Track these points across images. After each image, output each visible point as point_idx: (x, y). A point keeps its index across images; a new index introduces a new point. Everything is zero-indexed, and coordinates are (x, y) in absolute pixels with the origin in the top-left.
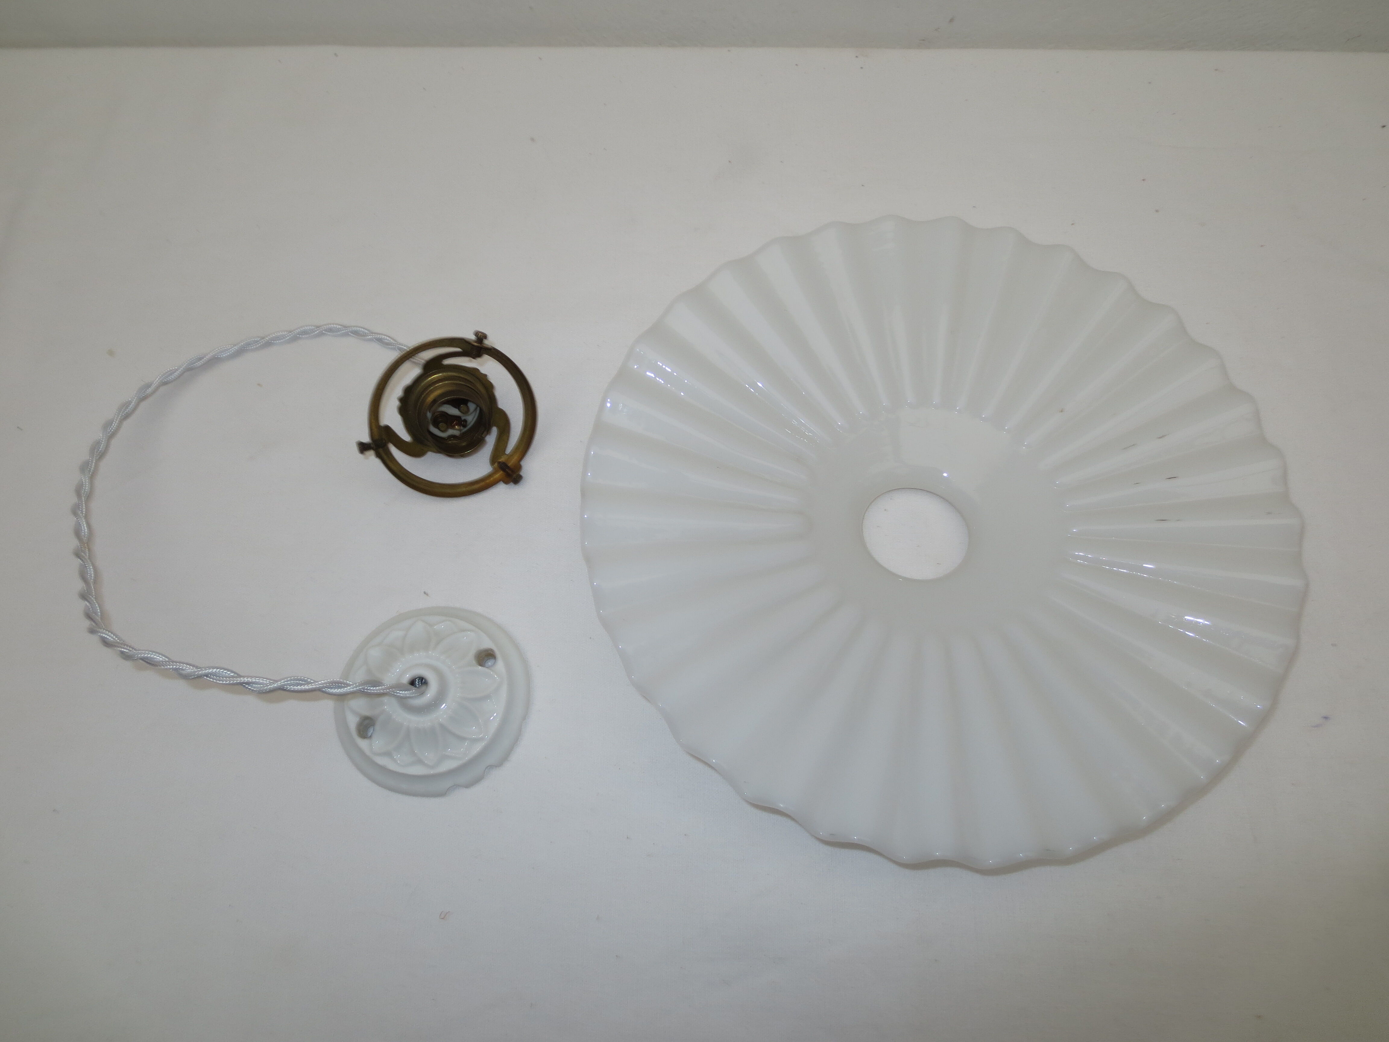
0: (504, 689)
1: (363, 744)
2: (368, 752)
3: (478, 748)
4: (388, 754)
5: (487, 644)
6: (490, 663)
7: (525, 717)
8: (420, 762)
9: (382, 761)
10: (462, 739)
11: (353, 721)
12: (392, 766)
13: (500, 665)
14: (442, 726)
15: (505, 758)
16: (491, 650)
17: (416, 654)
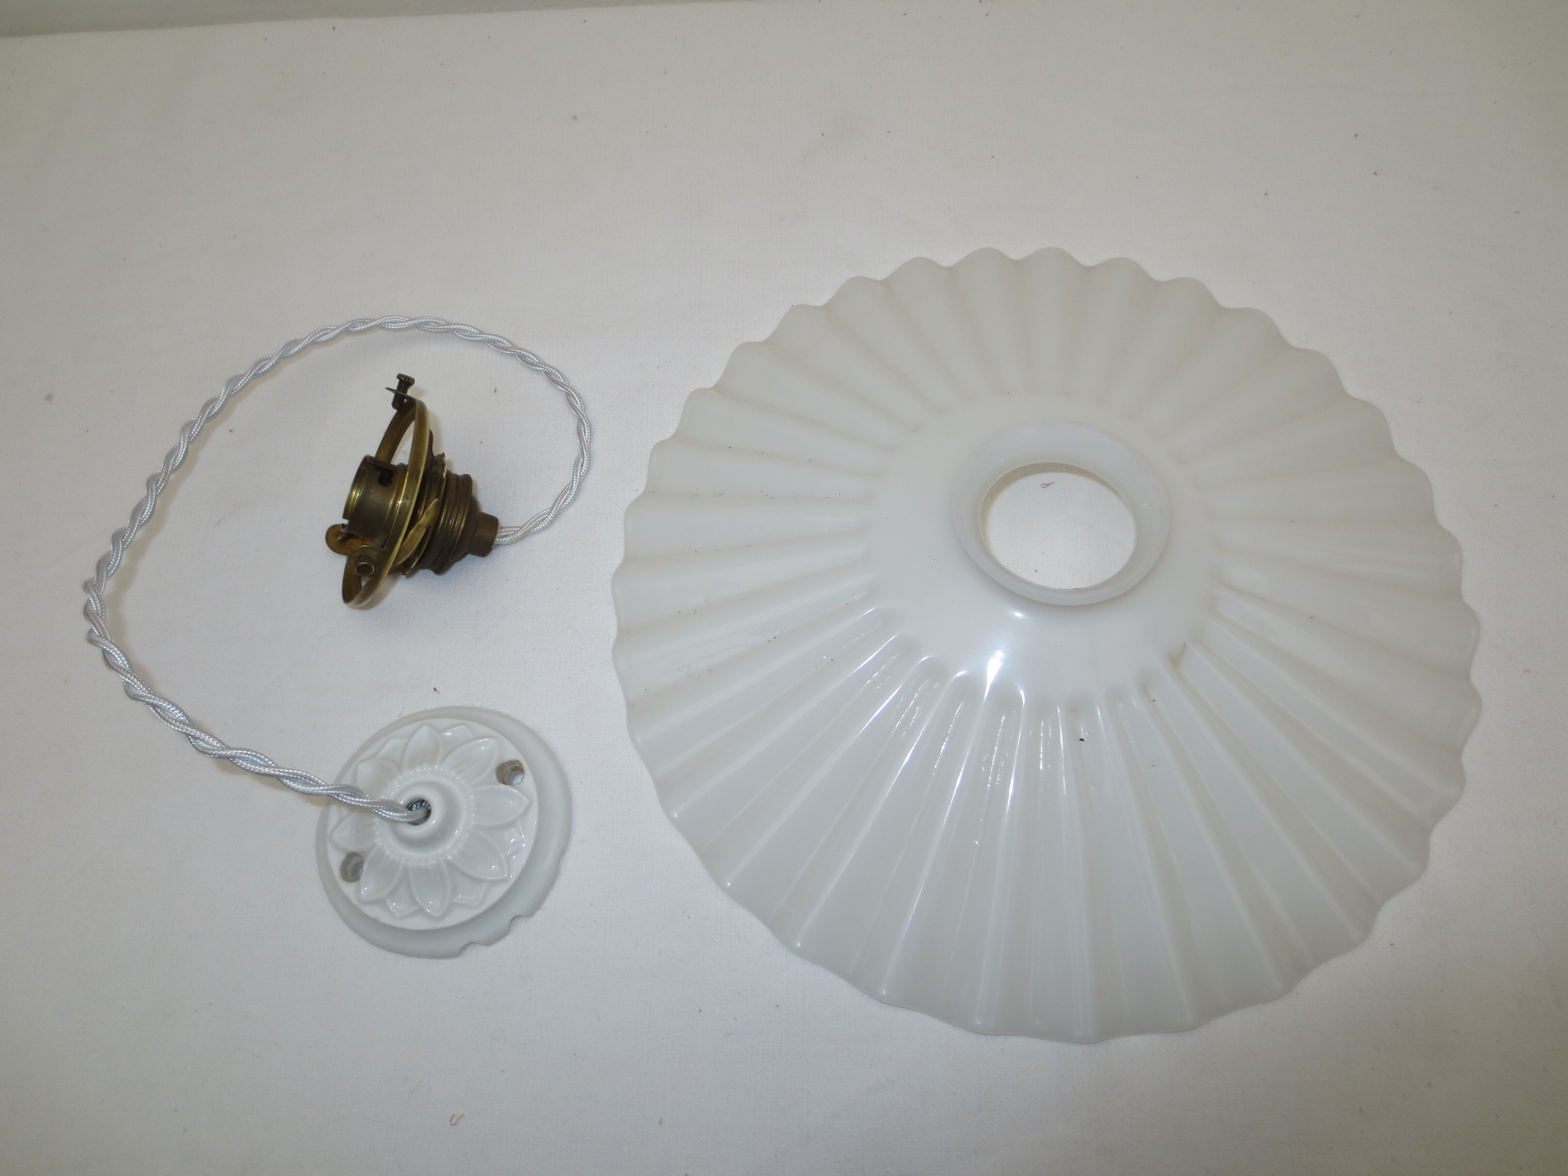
0: (534, 812)
1: (348, 889)
2: (355, 901)
3: (497, 893)
4: (380, 902)
5: (512, 754)
6: (518, 779)
7: (562, 852)
8: (421, 911)
9: (373, 911)
10: (478, 881)
11: (336, 859)
12: (386, 919)
13: (527, 781)
14: (449, 864)
15: (537, 905)
16: (518, 762)
17: (418, 770)
